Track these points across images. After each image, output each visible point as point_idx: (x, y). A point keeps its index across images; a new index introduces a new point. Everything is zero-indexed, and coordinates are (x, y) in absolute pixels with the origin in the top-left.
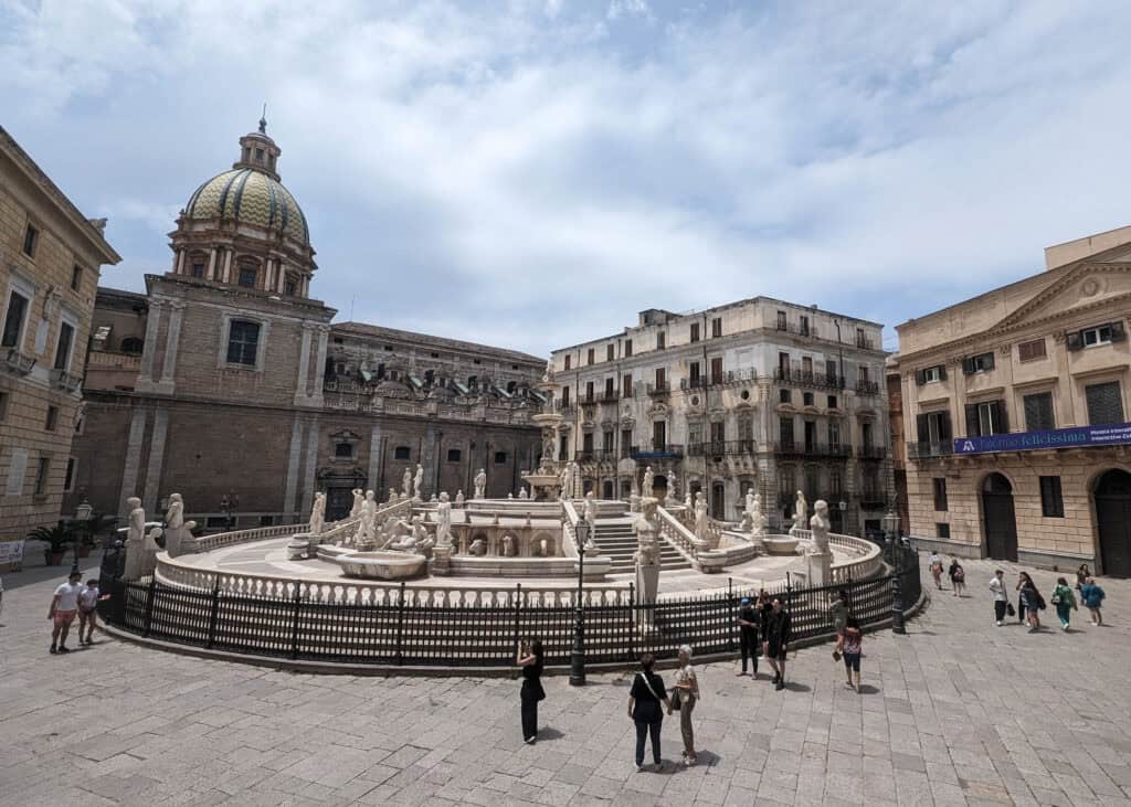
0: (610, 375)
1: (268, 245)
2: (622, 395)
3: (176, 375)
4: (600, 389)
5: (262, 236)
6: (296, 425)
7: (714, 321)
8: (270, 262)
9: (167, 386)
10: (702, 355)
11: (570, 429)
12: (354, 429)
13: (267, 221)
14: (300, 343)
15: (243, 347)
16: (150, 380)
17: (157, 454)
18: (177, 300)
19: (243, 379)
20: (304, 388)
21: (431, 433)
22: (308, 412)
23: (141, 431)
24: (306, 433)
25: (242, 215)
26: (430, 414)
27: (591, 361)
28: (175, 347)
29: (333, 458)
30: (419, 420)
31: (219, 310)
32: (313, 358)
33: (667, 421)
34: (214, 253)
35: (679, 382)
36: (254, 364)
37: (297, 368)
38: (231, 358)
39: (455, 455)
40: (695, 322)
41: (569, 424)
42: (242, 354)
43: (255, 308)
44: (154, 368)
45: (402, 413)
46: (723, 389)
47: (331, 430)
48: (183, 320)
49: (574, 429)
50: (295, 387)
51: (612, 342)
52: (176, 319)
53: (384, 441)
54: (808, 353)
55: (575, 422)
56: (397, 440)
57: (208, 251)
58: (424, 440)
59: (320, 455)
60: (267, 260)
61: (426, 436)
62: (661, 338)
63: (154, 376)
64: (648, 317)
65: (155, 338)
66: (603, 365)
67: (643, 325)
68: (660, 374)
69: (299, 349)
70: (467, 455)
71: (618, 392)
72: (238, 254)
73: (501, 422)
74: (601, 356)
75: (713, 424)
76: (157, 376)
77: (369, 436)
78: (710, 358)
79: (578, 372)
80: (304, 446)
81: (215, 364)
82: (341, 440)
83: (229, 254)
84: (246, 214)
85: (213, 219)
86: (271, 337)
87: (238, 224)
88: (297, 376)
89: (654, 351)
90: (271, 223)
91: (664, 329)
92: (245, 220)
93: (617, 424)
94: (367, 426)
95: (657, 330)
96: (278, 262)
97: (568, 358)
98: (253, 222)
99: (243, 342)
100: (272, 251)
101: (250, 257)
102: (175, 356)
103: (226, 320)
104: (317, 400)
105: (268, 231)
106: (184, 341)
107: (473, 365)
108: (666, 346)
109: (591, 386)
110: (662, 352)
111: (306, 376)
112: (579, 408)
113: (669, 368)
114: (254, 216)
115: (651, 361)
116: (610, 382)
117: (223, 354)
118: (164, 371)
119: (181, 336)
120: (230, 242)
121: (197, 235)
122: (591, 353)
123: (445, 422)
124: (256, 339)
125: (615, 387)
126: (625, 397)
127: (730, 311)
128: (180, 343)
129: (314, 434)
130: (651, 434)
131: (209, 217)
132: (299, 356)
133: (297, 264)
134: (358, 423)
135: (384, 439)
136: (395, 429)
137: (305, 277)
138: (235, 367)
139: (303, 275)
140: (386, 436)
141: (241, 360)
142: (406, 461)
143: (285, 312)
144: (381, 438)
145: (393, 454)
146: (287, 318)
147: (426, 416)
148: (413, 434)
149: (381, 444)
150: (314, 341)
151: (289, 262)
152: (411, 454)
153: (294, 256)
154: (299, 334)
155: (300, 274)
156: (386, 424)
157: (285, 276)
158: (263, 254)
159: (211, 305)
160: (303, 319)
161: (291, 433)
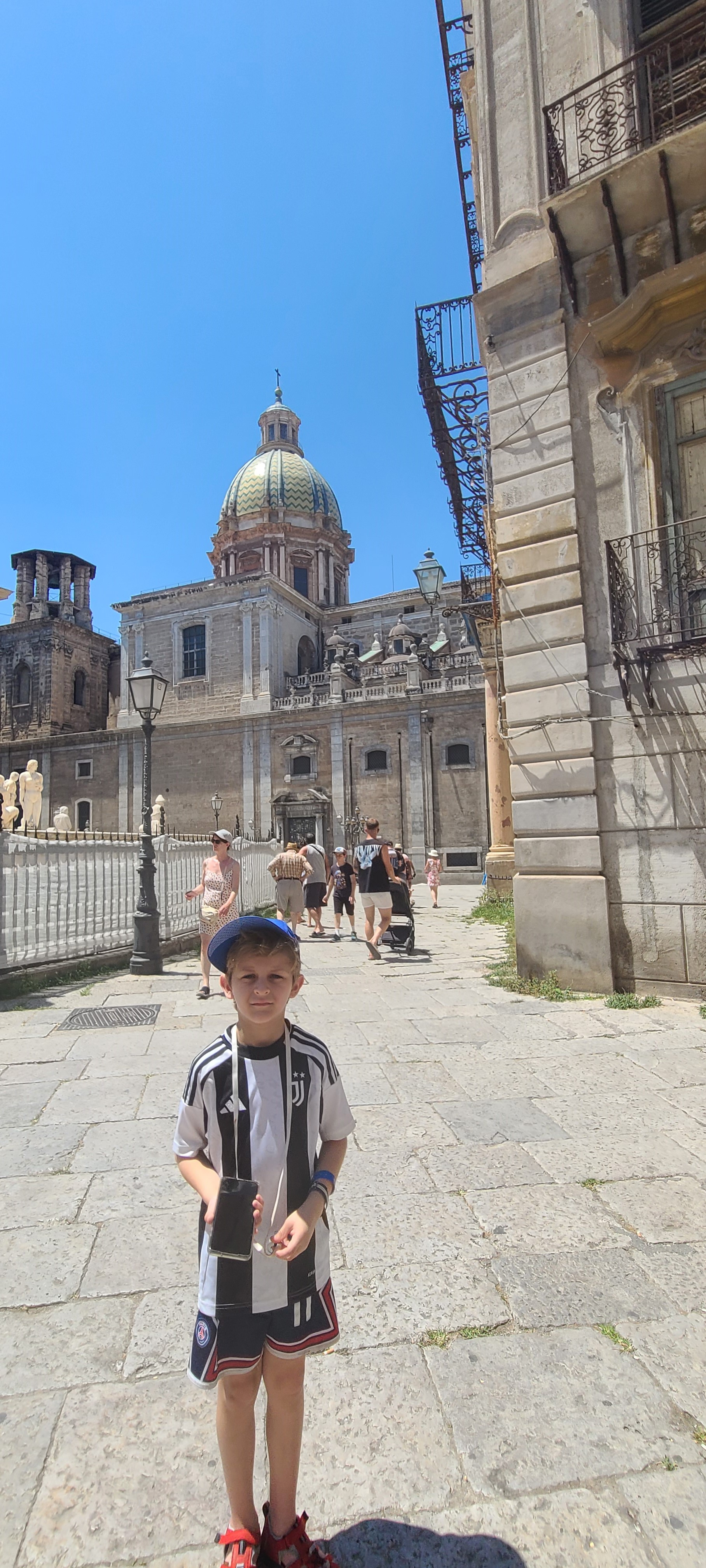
5: (257, 523)
6: (246, 739)
9: (137, 719)
13: (261, 502)
14: (241, 632)
15: (194, 658)
16: (126, 716)
18: (138, 622)
19: (195, 692)
20: (250, 690)
21: (414, 721)
22: (256, 720)
23: (126, 767)
24: (256, 747)
26: (408, 692)
29: (289, 779)
30: (391, 703)
31: (169, 621)
32: (256, 647)
34: (224, 563)
36: (203, 674)
38: (187, 672)
42: (194, 664)
43: (197, 605)
44: (129, 700)
47: (282, 740)
48: (145, 642)
52: (139, 644)
53: (349, 746)
56: (366, 741)
58: (405, 735)
60: (264, 548)
63: (129, 709)
65: (127, 669)
69: (241, 641)
72: (239, 555)
77: (329, 741)
80: (257, 765)
81: (171, 683)
84: (243, 504)
87: (237, 521)
92: (242, 513)
98: (248, 511)
99: (194, 651)
101: (250, 553)
103: (176, 628)
104: (263, 703)
111: (251, 674)
114: (249, 503)
117: (179, 669)
123: (433, 698)
124: (203, 644)
129: (265, 748)
132: (242, 650)
133: (306, 541)
134: (312, 723)
135: (348, 742)
136: (361, 724)
137: (320, 554)
138: (188, 681)
139: (317, 552)
140: (350, 736)
141: (195, 672)
142: (382, 771)
143: (224, 599)
144: (343, 741)
145: (363, 763)
146: (226, 606)
147: (403, 695)
148: (388, 727)
149: (344, 749)
150: (255, 625)
151: (292, 542)
152: (388, 760)
153: (297, 531)
154: (240, 622)
155: (312, 552)
156: (348, 719)
157: (289, 560)
158: (259, 544)
159: (162, 618)
160: (241, 600)
161: (242, 751)
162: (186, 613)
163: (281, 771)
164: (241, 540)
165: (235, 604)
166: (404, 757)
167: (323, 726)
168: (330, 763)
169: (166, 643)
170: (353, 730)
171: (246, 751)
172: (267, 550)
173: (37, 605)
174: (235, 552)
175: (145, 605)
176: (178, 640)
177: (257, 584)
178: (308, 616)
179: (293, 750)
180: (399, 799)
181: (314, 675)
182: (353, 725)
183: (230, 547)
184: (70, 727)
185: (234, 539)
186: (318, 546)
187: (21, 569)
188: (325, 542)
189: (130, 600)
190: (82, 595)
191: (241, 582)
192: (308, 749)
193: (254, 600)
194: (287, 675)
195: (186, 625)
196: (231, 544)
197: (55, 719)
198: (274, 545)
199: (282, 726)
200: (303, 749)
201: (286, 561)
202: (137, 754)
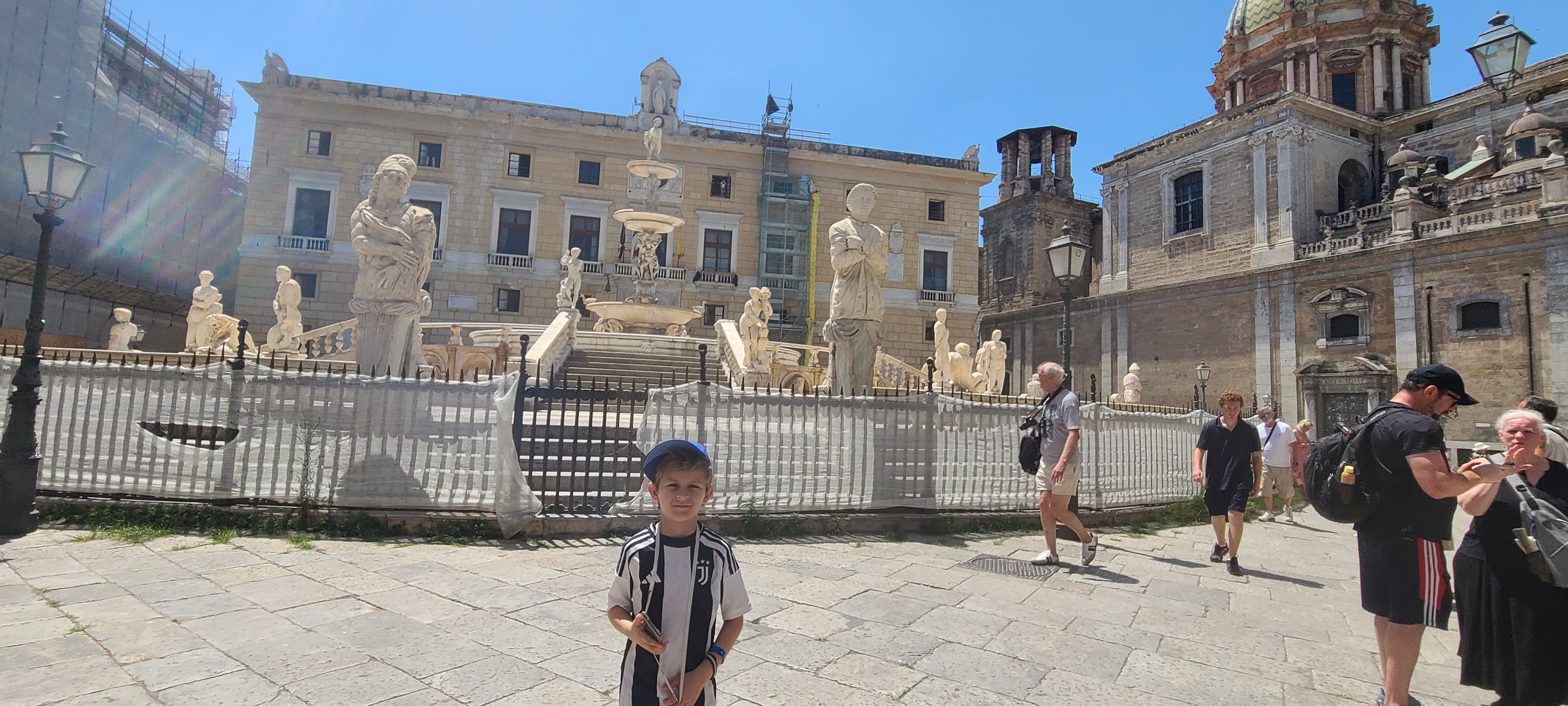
1: (1283, 41)
3: (1129, 265)
5: (1273, 35)
6: (1259, 298)
9: (1121, 283)
14: (1251, 171)
15: (1188, 209)
16: (1110, 280)
18: (1120, 181)
19: (1190, 248)
20: (1264, 237)
21: (1559, 254)
22: (1274, 272)
23: (1109, 334)
24: (1274, 307)
28: (1125, 235)
29: (1324, 343)
30: (1516, 230)
32: (1272, 186)
36: (1200, 226)
37: (1251, 211)
38: (1180, 226)
42: (1189, 217)
44: (1112, 264)
48: (1129, 201)
50: (1251, 240)
52: (1123, 202)
53: (1425, 295)
58: (1537, 276)
59: (1300, 339)
61: (1542, 262)
63: (1112, 273)
65: (1109, 232)
76: (1116, 271)
77: (1390, 292)
80: (1275, 328)
81: (1160, 242)
86: (1214, 181)
88: (1252, 221)
96: (1304, 55)
99: (1187, 201)
100: (1291, 46)
101: (1264, 74)
102: (1126, 246)
103: (1165, 180)
104: (1283, 252)
106: (1132, 225)
111: (1264, 218)
117: (1169, 225)
118: (1119, 264)
119: (1129, 220)
124: (1200, 190)
128: (1129, 229)
129: (1287, 307)
132: (1252, 192)
133: (1352, 37)
134: (1361, 271)
135: (1424, 293)
136: (1449, 265)
137: (1377, 49)
138: (1180, 237)
139: (1371, 47)
140: (1427, 285)
141: (1190, 225)
142: (1493, 331)
143: (1227, 135)
144: (1417, 292)
145: (1453, 321)
146: (1230, 143)
147: (1534, 218)
148: (1503, 268)
149: (1417, 303)
150: (1271, 159)
151: (1329, 44)
152: (1504, 316)
153: (1336, 29)
154: (1249, 159)
155: (1363, 48)
156: (1423, 262)
157: (1324, 68)
158: (1280, 58)
159: (1150, 171)
160: (1250, 133)
161: (1253, 311)
162: (1177, 162)
163: (1309, 334)
164: (1253, 62)
165: (1243, 139)
166: (1535, 309)
167: (1378, 274)
168: (1391, 321)
169: (1154, 198)
170: (1435, 275)
171: (1259, 312)
172: (1290, 65)
173: (1019, 182)
174: (1245, 76)
175: (1129, 161)
176: (1168, 192)
177: (1273, 109)
178: (1354, 133)
179: (1329, 308)
180: (1525, 372)
181: (1366, 208)
182: (1434, 269)
183: (1236, 74)
184: (1051, 296)
185: (1242, 63)
186: (1372, 37)
187: (1006, 151)
188: (1384, 31)
189: (1112, 159)
190: (1063, 165)
191: (1249, 111)
192: (1354, 305)
193: (1269, 129)
194: (1319, 214)
195: (1177, 174)
196: (1238, 69)
197: (1037, 290)
198: (1300, 56)
199: (1311, 278)
200: (1347, 305)
201: (1319, 70)
202: (1121, 320)
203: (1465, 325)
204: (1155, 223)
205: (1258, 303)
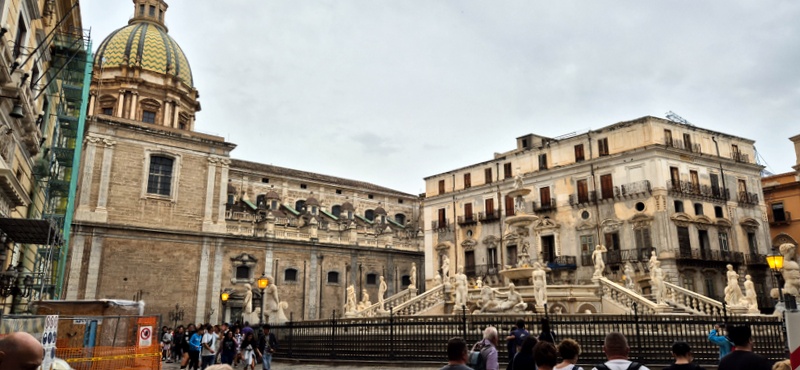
0: (489, 196)
1: (166, 89)
2: (504, 213)
3: (108, 204)
4: (479, 209)
5: (160, 82)
6: (204, 250)
7: (600, 142)
8: (167, 105)
9: (101, 216)
10: (589, 173)
11: (449, 248)
12: (250, 253)
13: (165, 68)
14: (206, 175)
15: (159, 180)
16: (88, 210)
17: (92, 278)
18: (109, 137)
19: (161, 207)
20: (210, 216)
21: (314, 256)
22: (214, 237)
23: (81, 255)
24: (212, 256)
25: (144, 63)
26: (312, 239)
27: (468, 184)
28: (107, 180)
29: (235, 280)
30: (304, 244)
31: (142, 147)
32: (217, 188)
33: (556, 235)
34: (122, 97)
35: (567, 198)
36: (168, 194)
37: (204, 198)
38: (151, 189)
39: (333, 277)
40: (578, 143)
41: (448, 243)
42: (159, 185)
43: (170, 144)
44: (91, 199)
45: (289, 238)
46: (614, 202)
47: (233, 254)
48: (114, 156)
49: (453, 247)
50: (203, 215)
51: (489, 166)
52: (108, 154)
53: (276, 264)
54: (694, 167)
55: (454, 241)
56: (285, 264)
57: (115, 96)
58: (308, 263)
59: (224, 276)
60: (165, 103)
61: (309, 258)
62: (543, 160)
63: (91, 205)
64: (526, 142)
65: (91, 172)
66: (480, 188)
67: (522, 149)
68: (545, 192)
69: (206, 181)
70: (343, 278)
71: (500, 211)
72: (141, 98)
73: (371, 245)
74: (478, 178)
75: (606, 235)
76: (94, 205)
77: (264, 259)
78: (598, 174)
79: (454, 194)
80: (211, 269)
81: (139, 194)
82: (240, 263)
83: (134, 97)
84: (148, 62)
85: (120, 68)
86: (183, 170)
87: (141, 70)
88: (204, 204)
89: (536, 171)
90: (168, 69)
91: (545, 151)
92: (147, 68)
93: (501, 241)
94: (261, 250)
95: (538, 153)
96: (174, 104)
97: (442, 183)
98: (153, 69)
99: (159, 174)
100: (169, 95)
101: (151, 100)
102: (107, 188)
103: (147, 155)
104: (221, 228)
105: (165, 77)
106: (114, 174)
107: (336, 195)
108: (549, 165)
109: (468, 207)
110: (544, 172)
111: (211, 205)
112: (458, 227)
113: (554, 186)
114: (154, 64)
115: (534, 181)
116: (489, 203)
117: (145, 185)
118: (99, 201)
119: (112, 170)
120: (136, 87)
121: (106, 82)
122: (467, 177)
123: (324, 246)
124: (170, 172)
125: (496, 207)
126: (507, 215)
127: (616, 131)
128: (111, 176)
129: (219, 258)
130: (540, 248)
131: (117, 65)
132: (206, 187)
133: (186, 106)
134: (254, 247)
138: (153, 196)
140: (276, 259)
141: (160, 191)
142: (294, 282)
143: (194, 147)
144: (273, 262)
145: (283, 276)
146: (195, 153)
147: (307, 240)
148: (299, 258)
149: (273, 266)
150: (218, 173)
152: (298, 276)
154: (206, 168)
156: (276, 249)
161: (200, 257)
163: (230, 274)
166: (307, 276)
169: (135, 163)
170: (280, 256)
171: (204, 258)
174: (139, 94)
175: (121, 127)
176: (147, 163)
180: (302, 300)
182: (279, 253)
193: (219, 157)
195: (156, 154)
198: (171, 103)
199: (232, 245)
202: (96, 246)
203: (287, 279)
204: (136, 180)
205: (204, 254)
